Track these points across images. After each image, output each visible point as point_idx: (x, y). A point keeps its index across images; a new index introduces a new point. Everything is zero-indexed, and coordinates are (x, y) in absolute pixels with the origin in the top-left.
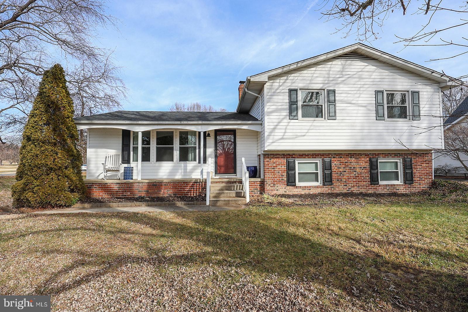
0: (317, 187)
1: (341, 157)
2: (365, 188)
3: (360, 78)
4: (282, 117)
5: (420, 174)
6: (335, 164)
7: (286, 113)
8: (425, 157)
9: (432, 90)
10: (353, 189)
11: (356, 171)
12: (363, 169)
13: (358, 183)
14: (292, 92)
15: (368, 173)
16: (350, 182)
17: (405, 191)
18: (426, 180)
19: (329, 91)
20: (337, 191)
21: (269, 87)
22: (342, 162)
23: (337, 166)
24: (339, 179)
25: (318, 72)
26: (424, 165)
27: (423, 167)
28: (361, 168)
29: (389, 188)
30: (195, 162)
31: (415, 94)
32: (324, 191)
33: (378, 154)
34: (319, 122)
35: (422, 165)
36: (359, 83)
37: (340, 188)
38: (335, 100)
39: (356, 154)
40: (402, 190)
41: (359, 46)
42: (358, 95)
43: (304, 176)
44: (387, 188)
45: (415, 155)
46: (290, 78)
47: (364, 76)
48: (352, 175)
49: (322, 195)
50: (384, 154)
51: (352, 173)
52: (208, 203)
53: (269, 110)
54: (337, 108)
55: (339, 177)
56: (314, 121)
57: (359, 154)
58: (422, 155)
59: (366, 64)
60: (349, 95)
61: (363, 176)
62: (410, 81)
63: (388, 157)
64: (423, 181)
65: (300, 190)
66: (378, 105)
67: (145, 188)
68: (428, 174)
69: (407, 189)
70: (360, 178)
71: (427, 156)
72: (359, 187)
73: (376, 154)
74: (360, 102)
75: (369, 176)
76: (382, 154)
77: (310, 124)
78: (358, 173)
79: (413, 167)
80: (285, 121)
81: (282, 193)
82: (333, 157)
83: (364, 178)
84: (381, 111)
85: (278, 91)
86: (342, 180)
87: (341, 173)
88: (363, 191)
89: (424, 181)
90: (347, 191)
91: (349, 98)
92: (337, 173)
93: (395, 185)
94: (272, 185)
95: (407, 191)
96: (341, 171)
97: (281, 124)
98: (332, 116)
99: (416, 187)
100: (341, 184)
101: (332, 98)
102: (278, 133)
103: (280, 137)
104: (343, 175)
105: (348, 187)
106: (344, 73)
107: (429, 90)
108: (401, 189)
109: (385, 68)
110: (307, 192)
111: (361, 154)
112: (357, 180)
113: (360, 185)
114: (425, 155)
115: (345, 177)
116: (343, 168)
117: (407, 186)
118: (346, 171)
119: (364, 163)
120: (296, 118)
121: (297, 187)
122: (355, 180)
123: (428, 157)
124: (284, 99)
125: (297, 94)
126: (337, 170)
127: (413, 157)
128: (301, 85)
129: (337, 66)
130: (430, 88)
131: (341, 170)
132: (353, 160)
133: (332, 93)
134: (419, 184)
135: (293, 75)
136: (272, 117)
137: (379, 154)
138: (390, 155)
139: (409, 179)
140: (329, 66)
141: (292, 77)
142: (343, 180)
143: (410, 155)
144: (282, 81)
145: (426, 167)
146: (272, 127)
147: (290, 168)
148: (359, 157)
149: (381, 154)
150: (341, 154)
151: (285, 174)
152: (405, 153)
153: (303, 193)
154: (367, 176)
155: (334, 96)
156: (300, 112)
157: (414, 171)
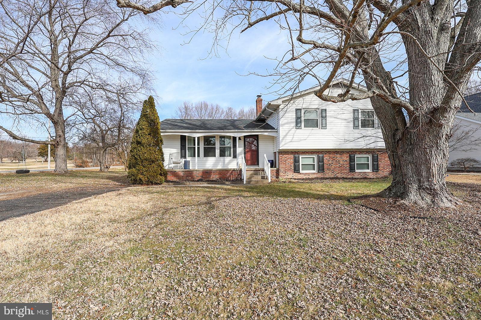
0: (314, 174)
1: (330, 154)
4: (291, 128)
5: (383, 165)
6: (326, 158)
7: (294, 124)
10: (338, 175)
12: (345, 162)
13: (341, 171)
14: (298, 110)
15: (348, 164)
16: (336, 170)
19: (322, 110)
20: (327, 176)
21: (282, 108)
22: (331, 157)
23: (327, 160)
26: (386, 159)
29: (362, 174)
32: (318, 176)
34: (315, 130)
37: (329, 174)
38: (326, 116)
39: (340, 151)
41: (342, 80)
43: (305, 166)
46: (297, 101)
48: (337, 166)
49: (317, 178)
51: (337, 164)
52: (245, 183)
54: (327, 121)
55: (328, 167)
56: (312, 130)
57: (342, 151)
61: (345, 167)
63: (362, 154)
65: (303, 175)
66: (355, 119)
67: (201, 174)
70: (342, 168)
72: (342, 173)
73: (354, 151)
74: (342, 117)
75: (349, 167)
76: (358, 151)
77: (310, 132)
78: (341, 164)
79: (379, 160)
80: (293, 130)
81: (291, 178)
82: (325, 154)
84: (356, 123)
85: (289, 110)
86: (330, 169)
87: (330, 164)
88: (345, 176)
89: (386, 169)
91: (335, 115)
92: (327, 164)
93: (366, 172)
94: (284, 172)
95: (374, 176)
97: (291, 132)
98: (324, 127)
99: (380, 174)
100: (330, 171)
101: (324, 115)
102: (289, 138)
103: (290, 141)
104: (331, 166)
105: (334, 174)
110: (307, 177)
111: (344, 151)
115: (333, 167)
117: (374, 173)
118: (333, 163)
119: (346, 158)
120: (300, 128)
121: (300, 174)
122: (339, 169)
124: (292, 116)
125: (301, 112)
127: (379, 153)
128: (304, 106)
131: (330, 162)
132: (338, 155)
133: (324, 111)
134: (383, 172)
135: (299, 99)
136: (284, 127)
137: (356, 151)
138: (363, 152)
139: (376, 168)
144: (292, 104)
146: (285, 134)
147: (296, 161)
148: (343, 154)
150: (330, 152)
151: (293, 165)
152: (373, 151)
153: (304, 177)
154: (347, 166)
155: (326, 113)
156: (303, 124)
157: (379, 163)
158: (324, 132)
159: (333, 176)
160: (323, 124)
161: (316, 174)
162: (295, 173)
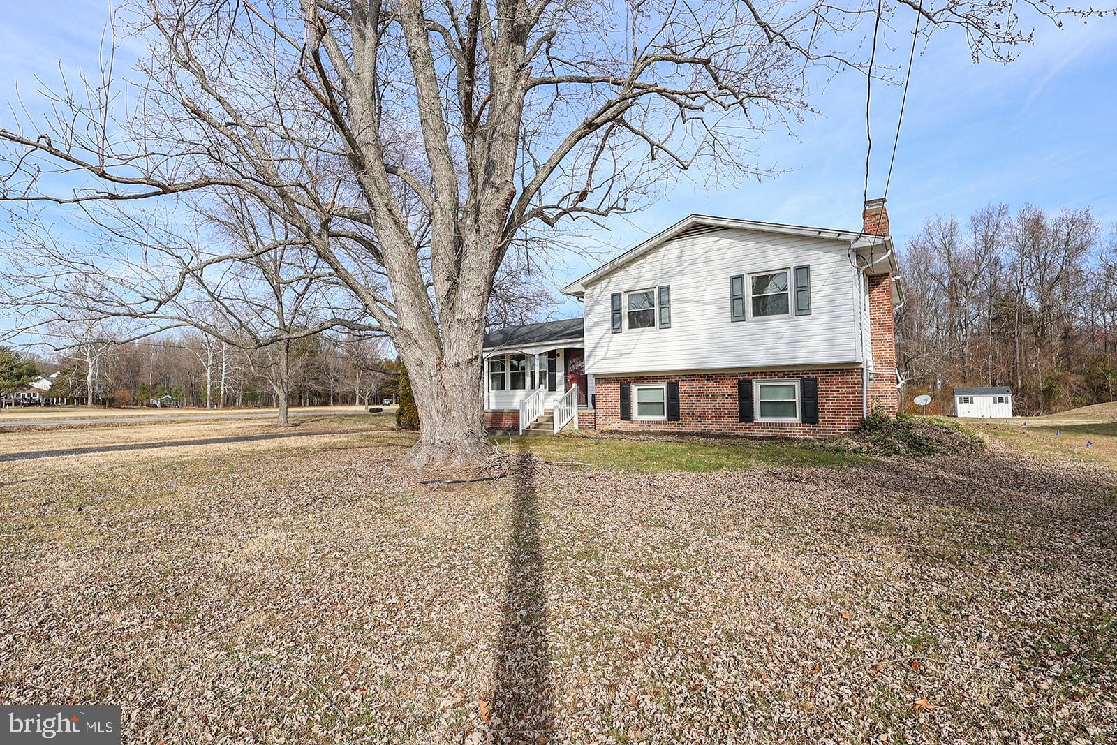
0: (658, 423)
1: (694, 380)
2: (730, 427)
3: (708, 261)
4: (604, 332)
5: (834, 406)
6: (685, 391)
7: (609, 325)
8: (847, 375)
9: (838, 258)
10: (711, 427)
11: (716, 401)
12: (727, 398)
13: (719, 419)
14: (616, 297)
15: (736, 404)
16: (706, 417)
17: (803, 435)
18: (847, 418)
19: (660, 289)
20: (687, 429)
21: (590, 296)
22: (694, 388)
23: (687, 393)
24: (691, 411)
25: (648, 265)
26: (842, 391)
27: (840, 394)
28: (724, 395)
29: (773, 429)
30: (523, 390)
31: (802, 272)
32: (668, 428)
33: (752, 373)
34: (650, 333)
35: (838, 391)
36: (706, 269)
37: (689, 425)
38: (669, 301)
39: (717, 374)
40: (797, 432)
41: (694, 219)
42: (702, 289)
43: (645, 407)
44: (768, 428)
45: (824, 373)
46: (613, 279)
47: (712, 258)
48: (710, 406)
49: (663, 433)
50: (763, 373)
52: (521, 434)
53: (590, 324)
54: (672, 311)
55: (689, 409)
56: (642, 332)
57: (722, 374)
58: (839, 372)
59: (716, 239)
60: (690, 290)
61: (727, 409)
62: (792, 250)
63: (771, 378)
64: (841, 418)
65: (637, 425)
66: (737, 298)
68: (852, 406)
69: (807, 432)
70: (722, 412)
71: (850, 373)
72: (721, 425)
73: (749, 373)
74: (706, 298)
75: (736, 409)
76: (761, 373)
78: (719, 404)
79: (820, 394)
80: (607, 335)
81: (615, 429)
82: (683, 381)
83: (729, 411)
84: (738, 308)
85: (600, 298)
86: (694, 414)
87: (693, 404)
88: (727, 431)
89: (843, 418)
90: (702, 429)
91: (690, 295)
92: (687, 404)
93: (782, 424)
94: (604, 418)
95: (806, 435)
96: (692, 401)
97: (603, 340)
98: (666, 325)
99: (825, 430)
100: (692, 419)
101: (665, 298)
102: (600, 353)
103: (602, 357)
104: (696, 406)
105: (703, 424)
106: (683, 259)
107: (831, 260)
108: (794, 432)
109: (747, 237)
110: (646, 428)
111: (724, 374)
112: (718, 414)
113: (722, 422)
114: (845, 373)
115: (699, 409)
116: (697, 396)
117: (807, 426)
118: (699, 401)
119: (729, 388)
120: (619, 331)
121: (632, 422)
122: (714, 414)
123: (851, 375)
124: (606, 309)
125: (620, 300)
126: (686, 398)
127: (819, 376)
128: (626, 286)
129: (673, 251)
130: (833, 255)
131: (692, 398)
132: (712, 383)
133: (665, 291)
134: (832, 424)
135: (616, 275)
136: (592, 332)
137: (755, 373)
138: (776, 375)
139: (811, 416)
140: (661, 253)
141: (615, 277)
142: (696, 413)
143: (814, 374)
144: (604, 286)
145: (847, 394)
146: (593, 345)
147: (625, 397)
148: (722, 379)
149: (758, 373)
150: (694, 375)
151: (618, 404)
152: (804, 371)
153: (640, 430)
154: (733, 407)
155: (669, 294)
156: (625, 323)
157: (821, 400)
158: (667, 335)
159: (699, 430)
160: (665, 319)
161: (665, 423)
162: (623, 421)
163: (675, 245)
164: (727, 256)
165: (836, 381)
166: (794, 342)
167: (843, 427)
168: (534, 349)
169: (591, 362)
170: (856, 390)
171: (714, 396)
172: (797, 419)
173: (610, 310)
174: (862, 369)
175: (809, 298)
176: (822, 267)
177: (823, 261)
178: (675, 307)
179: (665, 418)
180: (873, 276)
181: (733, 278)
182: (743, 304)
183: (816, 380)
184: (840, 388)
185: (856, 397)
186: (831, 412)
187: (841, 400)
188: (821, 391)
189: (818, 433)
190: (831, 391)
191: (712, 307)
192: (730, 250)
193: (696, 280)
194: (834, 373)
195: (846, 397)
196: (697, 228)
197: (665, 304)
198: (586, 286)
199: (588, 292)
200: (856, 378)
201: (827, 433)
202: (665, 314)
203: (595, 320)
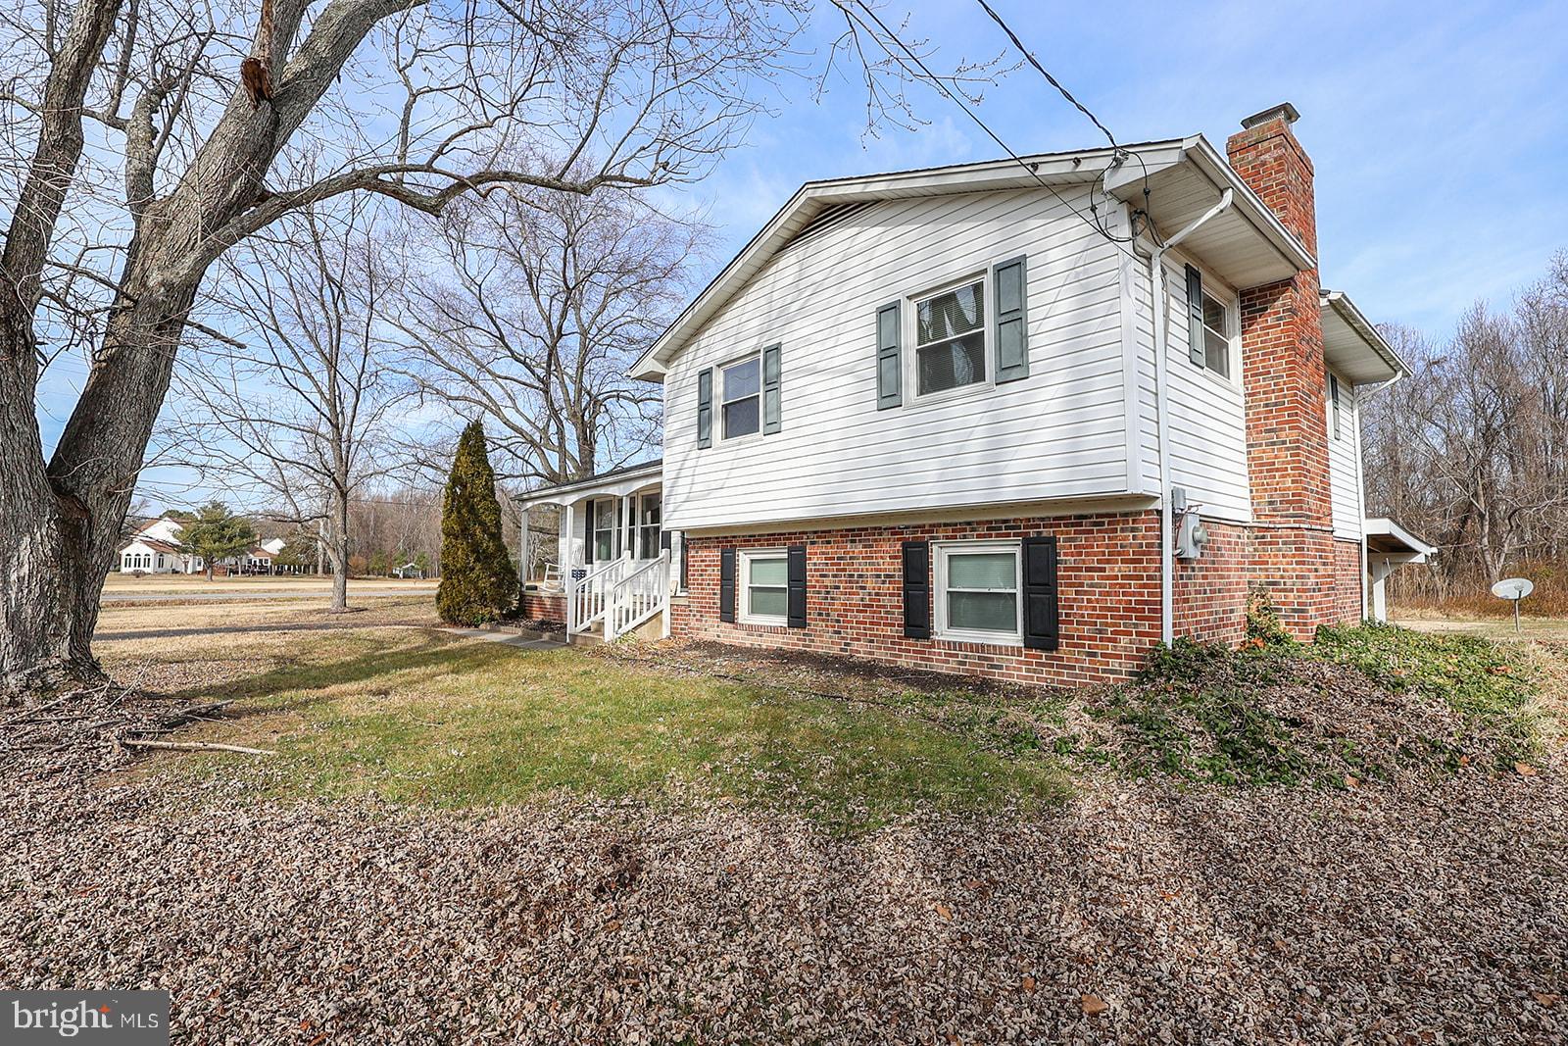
0: (773, 630)
1: (829, 542)
2: (889, 649)
4: (688, 447)
5: (1094, 609)
6: (815, 564)
7: (694, 434)
8: (1123, 530)
10: (855, 645)
11: (864, 588)
12: (884, 582)
13: (870, 629)
15: (899, 595)
16: (848, 622)
17: (1025, 678)
18: (1124, 640)
19: (767, 352)
20: (818, 646)
21: (671, 380)
22: (830, 559)
23: (818, 570)
24: (824, 609)
25: (750, 307)
26: (1112, 569)
27: (1108, 578)
28: (879, 576)
29: (966, 657)
31: (1013, 271)
32: (788, 644)
33: (930, 525)
34: (752, 445)
35: (1103, 570)
36: (838, 300)
37: (824, 642)
38: (779, 374)
39: (867, 529)
40: (1015, 669)
41: (813, 193)
42: (833, 342)
44: (957, 656)
45: (1073, 525)
46: (703, 343)
47: (850, 273)
48: (856, 599)
50: (950, 524)
51: (854, 594)
53: (671, 434)
54: (784, 397)
55: (821, 604)
56: (740, 444)
57: (875, 528)
58: (1106, 520)
60: (812, 349)
61: (884, 606)
62: (995, 225)
63: (965, 537)
64: (1110, 640)
65: (742, 634)
68: (1134, 610)
69: (1035, 671)
70: (875, 612)
71: (1131, 525)
72: (872, 641)
73: (924, 526)
74: (837, 362)
75: (900, 607)
76: (945, 525)
77: (732, 455)
78: (870, 594)
79: (1063, 577)
80: (692, 454)
81: (713, 639)
82: (813, 543)
83: (887, 612)
84: (890, 377)
85: (684, 383)
86: (828, 615)
87: (828, 593)
88: (882, 655)
89: (1114, 640)
90: (841, 650)
91: (811, 359)
92: (819, 593)
94: (698, 617)
95: (1032, 678)
96: (827, 587)
97: (687, 464)
98: (774, 428)
99: (1073, 668)
100: (827, 626)
101: (773, 370)
104: (832, 599)
105: (843, 638)
106: (803, 284)
107: (1070, 235)
108: (1007, 668)
109: (909, 215)
110: (755, 642)
111: (880, 528)
112: (868, 617)
113: (876, 635)
114: (1118, 522)
115: (837, 605)
116: (835, 576)
117: (1034, 657)
118: (838, 588)
119: (887, 559)
120: (709, 443)
121: (737, 627)
122: (861, 617)
123: (1134, 529)
125: (711, 382)
126: (817, 581)
127: (1062, 533)
128: (720, 355)
129: (786, 271)
131: (828, 581)
132: (859, 548)
133: (773, 356)
134: (1089, 654)
135: (707, 334)
136: (674, 450)
137: (934, 525)
138: (973, 530)
139: (1043, 634)
140: (771, 279)
141: (705, 339)
142: (832, 613)
143: (1051, 526)
144: (691, 357)
145: (1124, 577)
146: (673, 477)
147: (727, 574)
148: (876, 540)
149: (939, 525)
150: (829, 531)
152: (1029, 520)
153: (746, 644)
154: (894, 603)
155: (779, 360)
156: (718, 427)
157: (1066, 593)
158: (773, 447)
159: (836, 651)
160: (772, 413)
161: (782, 631)
162: (724, 624)
163: (790, 258)
164: (873, 264)
165: (1100, 543)
166: (996, 449)
167: (1114, 664)
168: (622, 486)
169: (671, 507)
170: (1145, 569)
171: (860, 576)
172: (1014, 639)
173: (696, 404)
174: (1160, 513)
175: (1024, 337)
176: (1052, 255)
177: (1055, 240)
178: (789, 386)
179: (782, 621)
180: (1251, 292)
181: (882, 311)
182: (898, 366)
183: (1052, 541)
184: (1108, 562)
185: (1144, 586)
186: (1086, 623)
187: (1108, 594)
188: (1066, 569)
189: (1058, 674)
190: (1088, 569)
191: (849, 379)
192: (879, 251)
193: (822, 326)
194: (1095, 524)
195: (1122, 586)
196: (826, 214)
197: (773, 383)
198: (667, 362)
199: (670, 372)
200: (1144, 537)
201: (1077, 676)
202: (772, 405)
203: (677, 425)
